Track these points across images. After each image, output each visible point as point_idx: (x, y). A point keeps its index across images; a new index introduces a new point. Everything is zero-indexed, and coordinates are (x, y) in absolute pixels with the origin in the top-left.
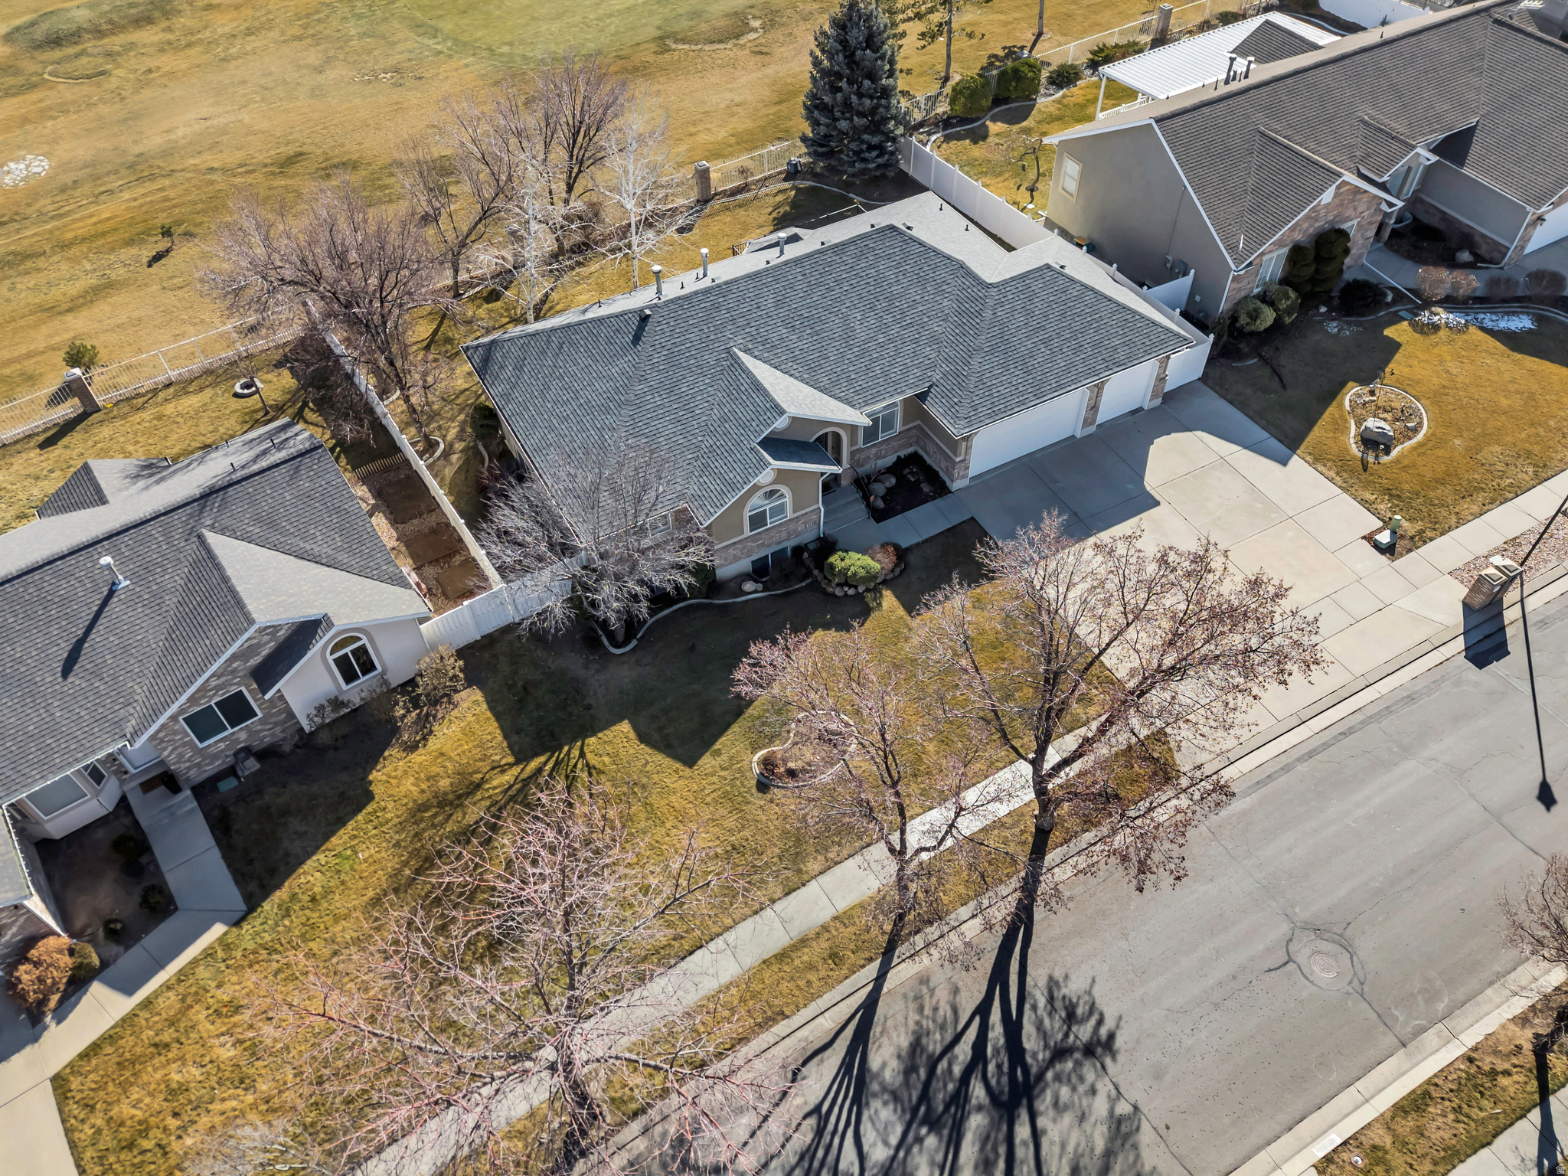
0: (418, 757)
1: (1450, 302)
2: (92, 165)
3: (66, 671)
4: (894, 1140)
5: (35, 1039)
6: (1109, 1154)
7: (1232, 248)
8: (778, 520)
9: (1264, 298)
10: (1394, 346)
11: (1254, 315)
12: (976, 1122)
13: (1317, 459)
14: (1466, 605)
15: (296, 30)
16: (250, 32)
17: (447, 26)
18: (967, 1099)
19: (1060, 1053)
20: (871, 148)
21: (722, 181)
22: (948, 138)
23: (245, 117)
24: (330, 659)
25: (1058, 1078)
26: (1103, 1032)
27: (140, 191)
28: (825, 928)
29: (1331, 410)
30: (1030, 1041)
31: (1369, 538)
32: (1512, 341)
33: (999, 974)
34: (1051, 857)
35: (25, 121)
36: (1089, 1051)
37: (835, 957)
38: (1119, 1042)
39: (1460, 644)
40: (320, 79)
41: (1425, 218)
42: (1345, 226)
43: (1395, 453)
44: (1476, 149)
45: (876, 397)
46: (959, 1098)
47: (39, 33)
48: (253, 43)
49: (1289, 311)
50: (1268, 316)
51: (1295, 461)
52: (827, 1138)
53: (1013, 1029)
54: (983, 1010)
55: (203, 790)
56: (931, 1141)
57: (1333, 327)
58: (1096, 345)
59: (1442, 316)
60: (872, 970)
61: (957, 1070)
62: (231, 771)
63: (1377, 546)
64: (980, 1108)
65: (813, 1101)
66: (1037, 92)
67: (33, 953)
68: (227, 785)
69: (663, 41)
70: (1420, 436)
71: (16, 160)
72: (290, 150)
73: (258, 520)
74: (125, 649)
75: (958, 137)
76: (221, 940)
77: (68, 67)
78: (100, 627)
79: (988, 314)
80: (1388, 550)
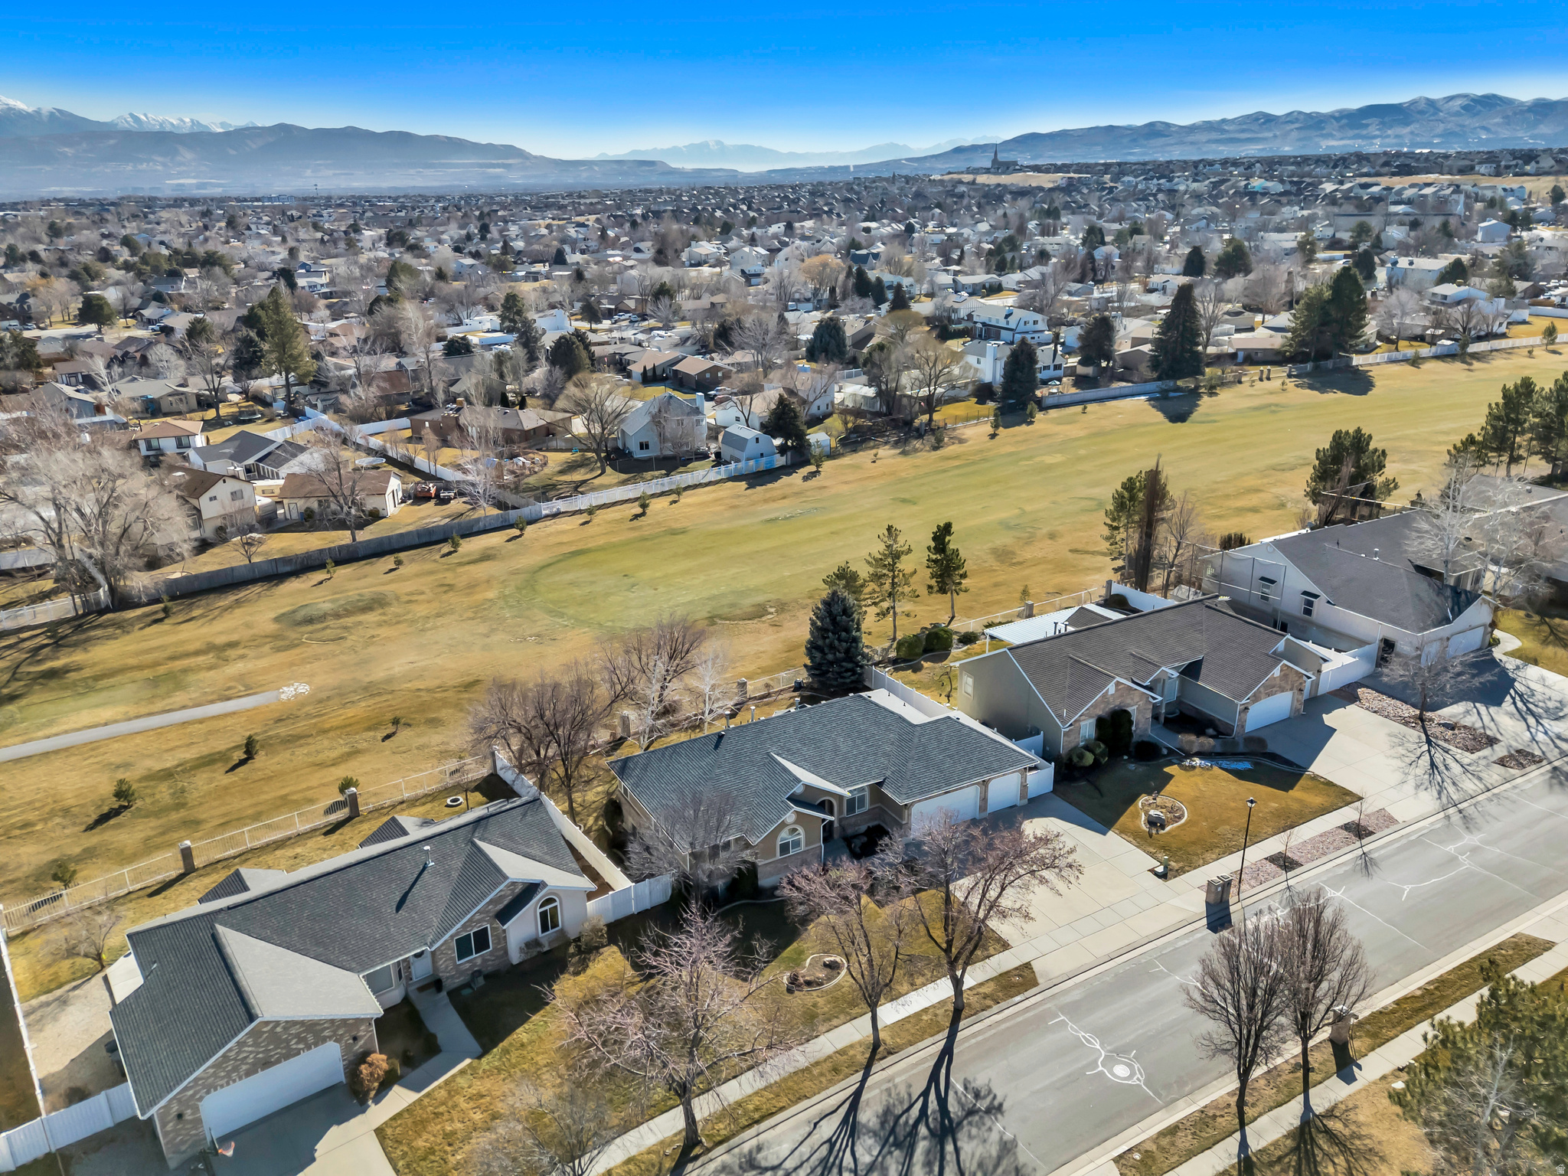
0: (581, 978)
1: (1200, 754)
2: (339, 688)
3: (398, 909)
4: (875, 1153)
5: (364, 1112)
6: (999, 1159)
7: (1060, 716)
8: (797, 851)
9: (1087, 748)
10: (1170, 777)
11: (1081, 757)
12: (922, 1146)
13: (1122, 832)
14: (1207, 903)
15: (470, 614)
16: (438, 615)
17: (571, 611)
18: (917, 1134)
19: (971, 1112)
20: (847, 670)
21: (753, 691)
22: (896, 670)
23: (438, 661)
24: (539, 911)
25: (970, 1123)
26: (996, 1103)
27: (371, 702)
28: (830, 1057)
29: (1131, 808)
30: (953, 1107)
31: (1152, 871)
32: (1240, 775)
33: (934, 1077)
34: (962, 1024)
35: (292, 664)
36: (988, 1111)
37: (836, 1070)
38: (1005, 1106)
39: (1205, 921)
40: (488, 640)
41: (1187, 712)
42: (1129, 709)
43: (1167, 829)
44: (1204, 671)
45: (853, 783)
46: (913, 1133)
47: (300, 615)
48: (440, 621)
49: (1102, 755)
50: (1089, 759)
51: (1110, 833)
52: (835, 1153)
53: (942, 1102)
54: (925, 1094)
55: (453, 994)
56: (897, 1153)
57: (1132, 766)
58: (980, 760)
59: (1197, 761)
60: (859, 1076)
61: (911, 1122)
62: (467, 985)
63: (1157, 874)
64: (925, 1138)
65: (826, 1137)
66: (951, 646)
67: (369, 1059)
68: (467, 992)
69: (712, 620)
70: (1183, 821)
71: (288, 686)
72: (471, 679)
73: (503, 835)
74: (430, 898)
75: (903, 669)
76: (469, 1065)
77: (319, 635)
78: (417, 886)
79: (916, 740)
80: (1163, 876)
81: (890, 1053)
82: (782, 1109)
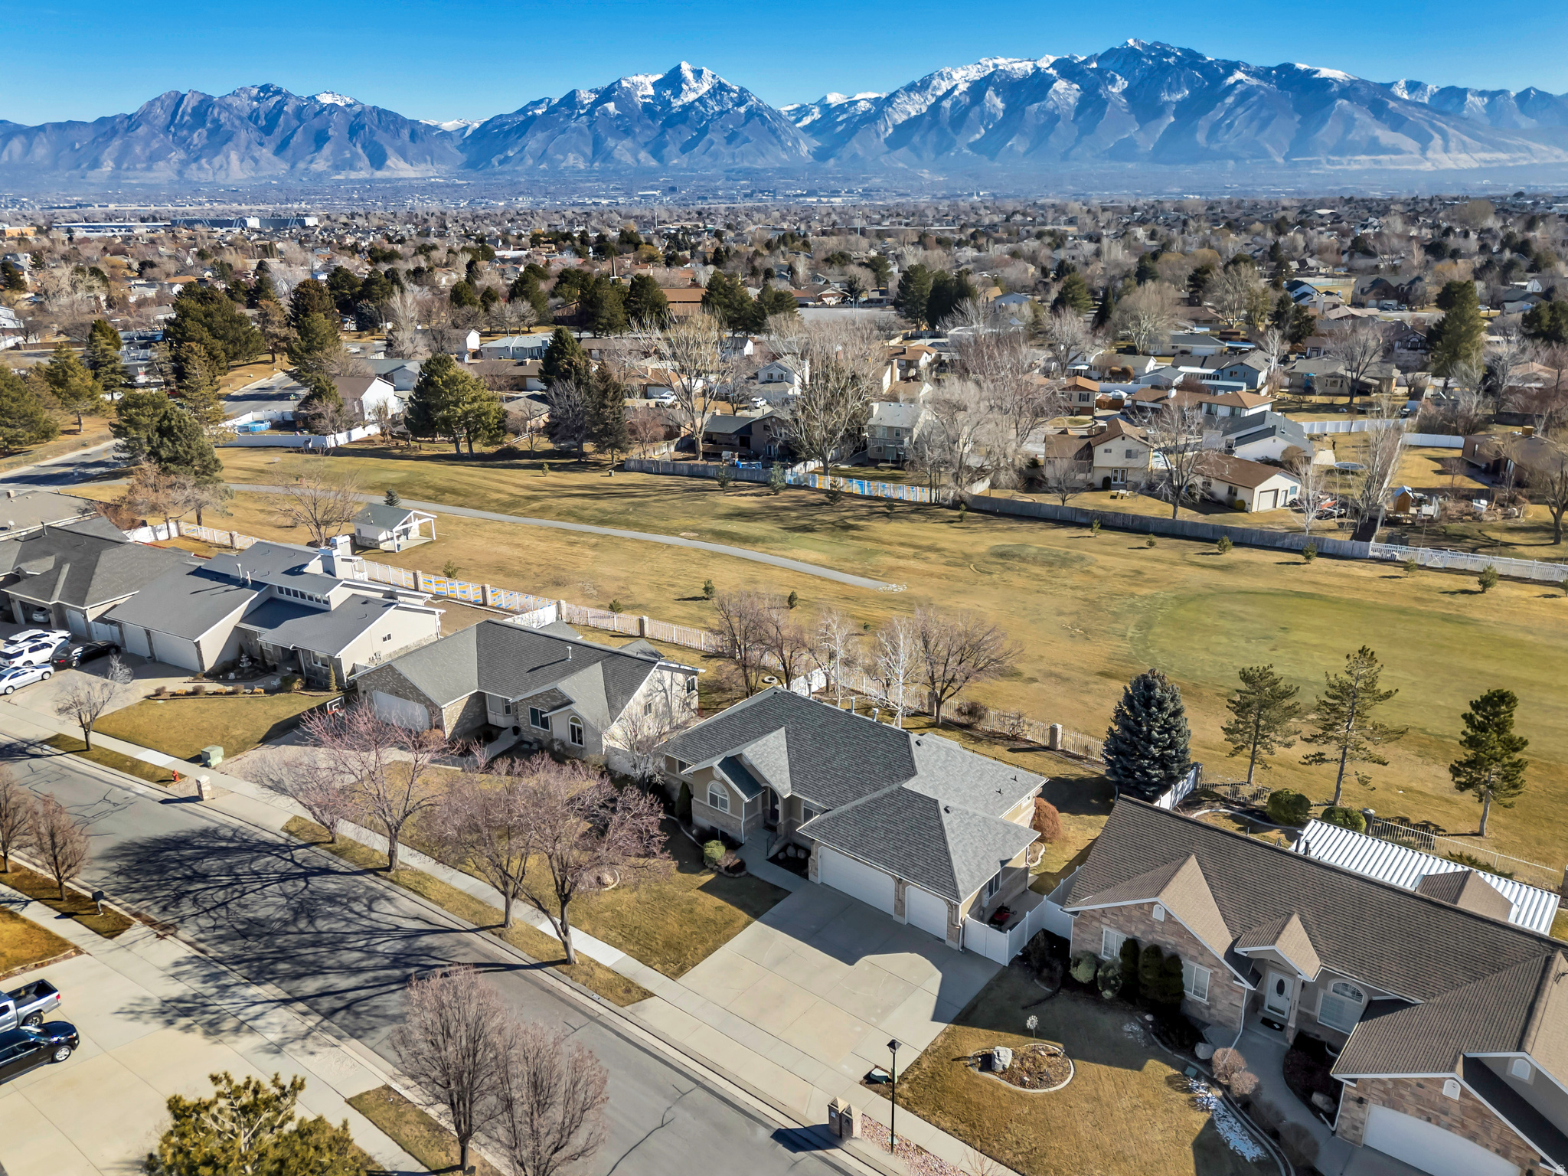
1: (1229, 1093)
3: (528, 672)
7: (1076, 897)
8: (723, 810)
10: (1131, 1067)
13: (950, 1034)
24: (569, 723)
29: (1013, 1036)
31: (878, 1069)
34: (550, 969)
37: (475, 914)
39: (792, 1126)
40: (1054, 617)
42: (1189, 963)
44: (1387, 1017)
50: (1084, 973)
51: (942, 1024)
55: (520, 743)
57: (1131, 1028)
59: (1210, 1094)
60: (471, 926)
63: (872, 1073)
65: (403, 925)
67: (433, 730)
68: (526, 746)
70: (1018, 1088)
74: (545, 676)
78: (550, 666)
80: (871, 1079)
81: (500, 936)
82: (429, 899)
